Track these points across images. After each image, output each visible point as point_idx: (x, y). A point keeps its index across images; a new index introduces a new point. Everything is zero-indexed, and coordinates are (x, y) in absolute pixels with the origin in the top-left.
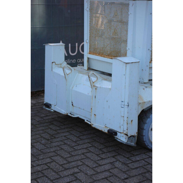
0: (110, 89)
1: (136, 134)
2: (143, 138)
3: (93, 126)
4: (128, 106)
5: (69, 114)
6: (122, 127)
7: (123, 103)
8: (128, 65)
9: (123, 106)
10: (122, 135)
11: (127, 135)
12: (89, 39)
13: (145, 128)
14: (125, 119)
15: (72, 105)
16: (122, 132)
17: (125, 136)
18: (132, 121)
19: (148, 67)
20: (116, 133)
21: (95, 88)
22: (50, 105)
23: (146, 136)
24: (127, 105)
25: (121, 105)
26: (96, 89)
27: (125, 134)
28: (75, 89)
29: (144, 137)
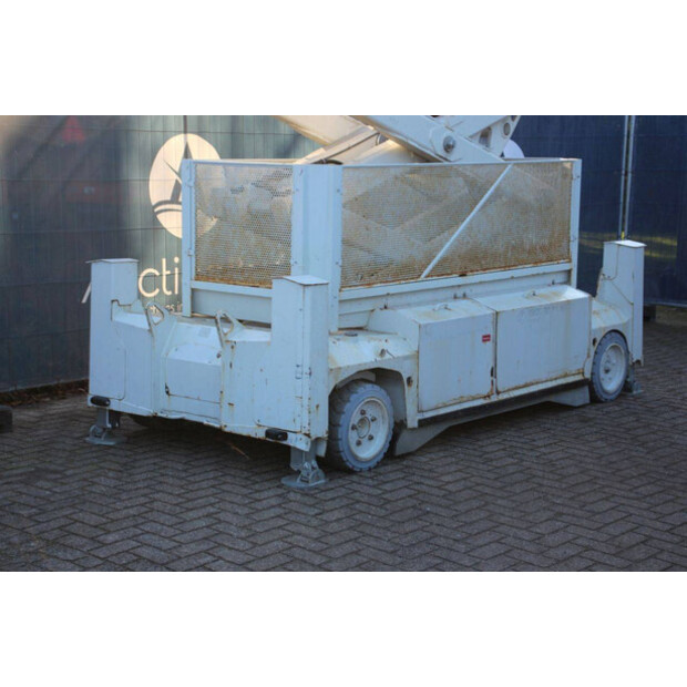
0: (268, 343)
1: (326, 436)
2: (338, 445)
3: (227, 430)
4: (310, 374)
5: (160, 415)
6: (298, 419)
7: (300, 369)
8: (308, 290)
9: (299, 375)
10: (300, 436)
11: (308, 435)
12: (193, 248)
13: (341, 423)
14: (306, 402)
15: (167, 392)
16: (298, 429)
17: (304, 438)
18: (317, 406)
19: (337, 300)
20: (284, 435)
21: (229, 345)
22: (108, 400)
23: (344, 439)
24: (308, 371)
25: (296, 372)
26: (232, 347)
27: (305, 434)
28: (173, 355)
29: (340, 443)
